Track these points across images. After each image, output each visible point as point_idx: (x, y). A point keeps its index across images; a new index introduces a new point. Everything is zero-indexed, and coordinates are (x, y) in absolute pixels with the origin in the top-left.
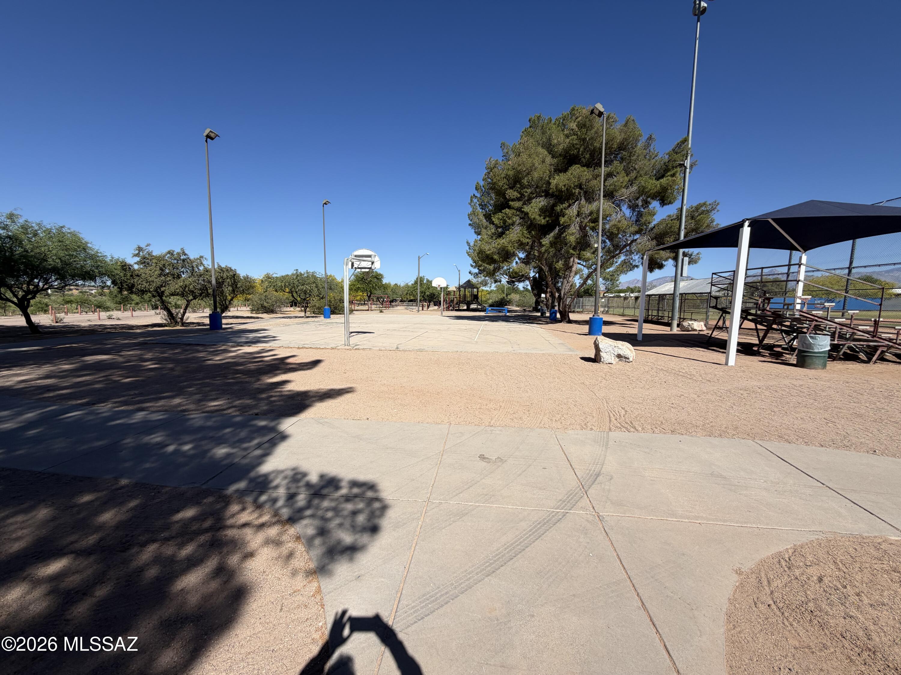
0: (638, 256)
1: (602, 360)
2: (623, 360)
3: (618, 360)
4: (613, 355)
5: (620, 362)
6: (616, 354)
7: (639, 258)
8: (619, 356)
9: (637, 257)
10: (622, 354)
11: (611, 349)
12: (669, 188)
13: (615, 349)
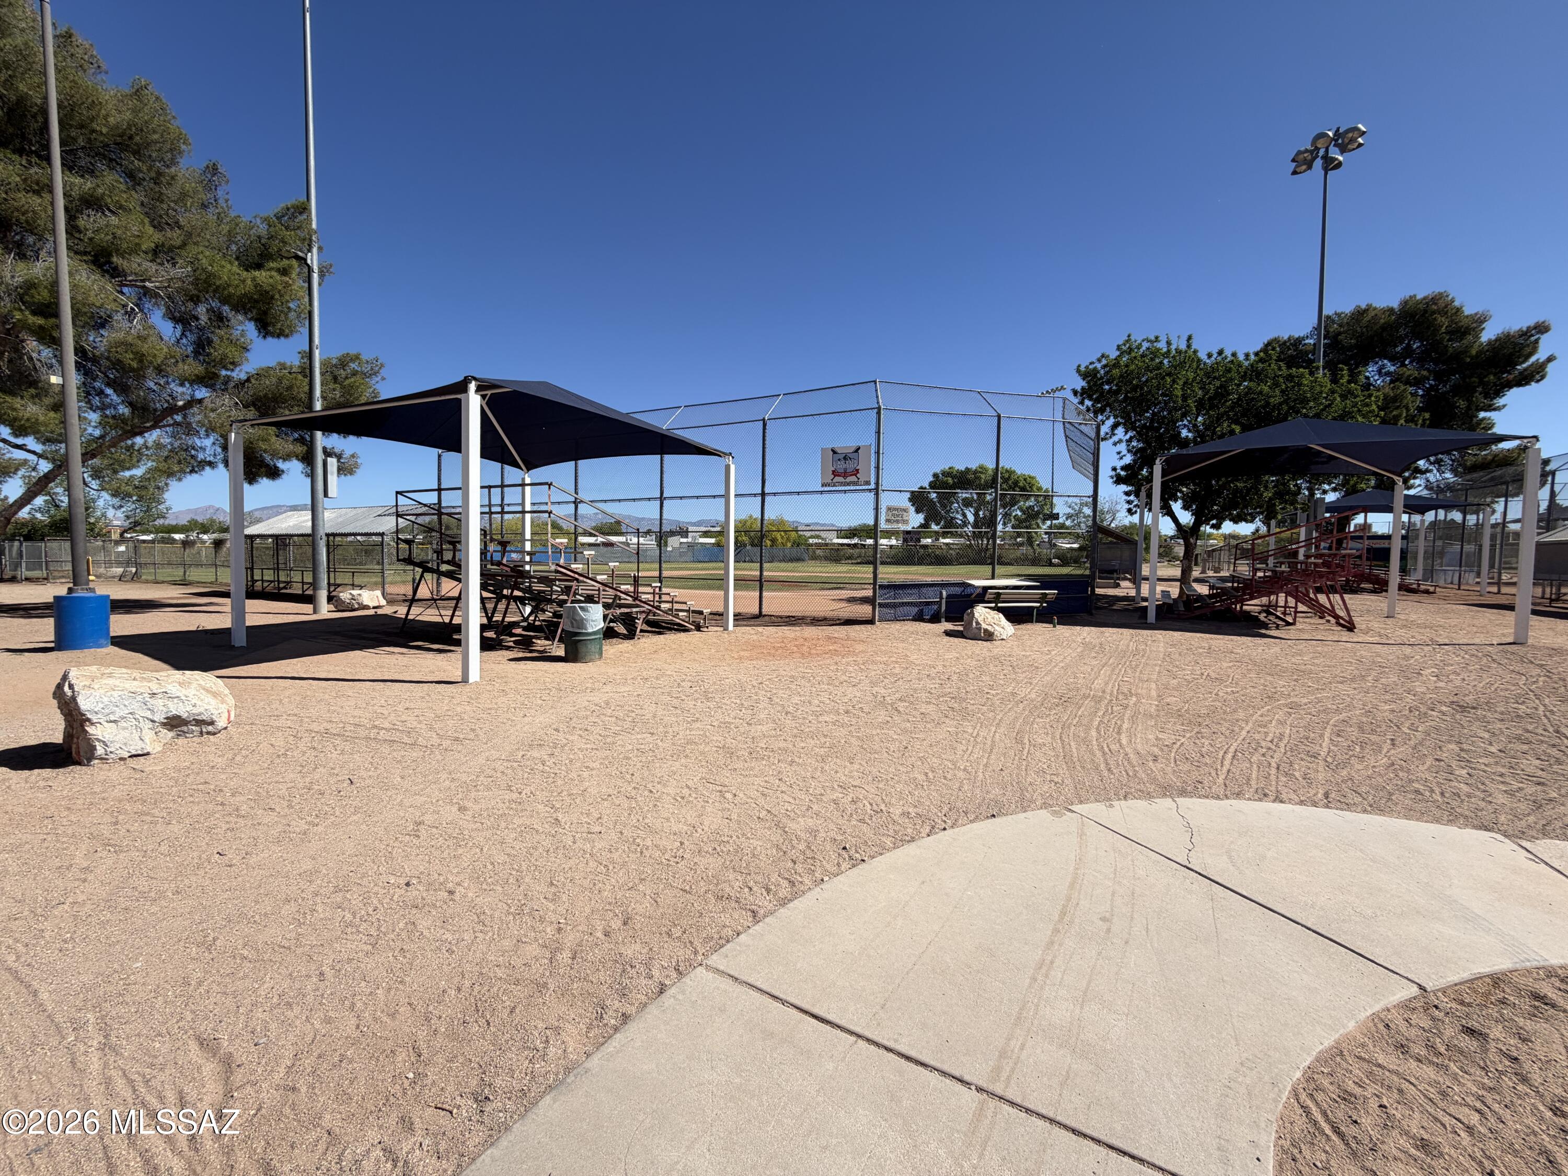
0: (211, 439)
1: (100, 751)
2: (193, 732)
3: (171, 734)
4: (150, 725)
5: (181, 741)
6: (160, 717)
7: (214, 444)
8: (174, 723)
9: (208, 442)
10: (185, 716)
11: (135, 706)
12: (277, 296)
13: (152, 701)
